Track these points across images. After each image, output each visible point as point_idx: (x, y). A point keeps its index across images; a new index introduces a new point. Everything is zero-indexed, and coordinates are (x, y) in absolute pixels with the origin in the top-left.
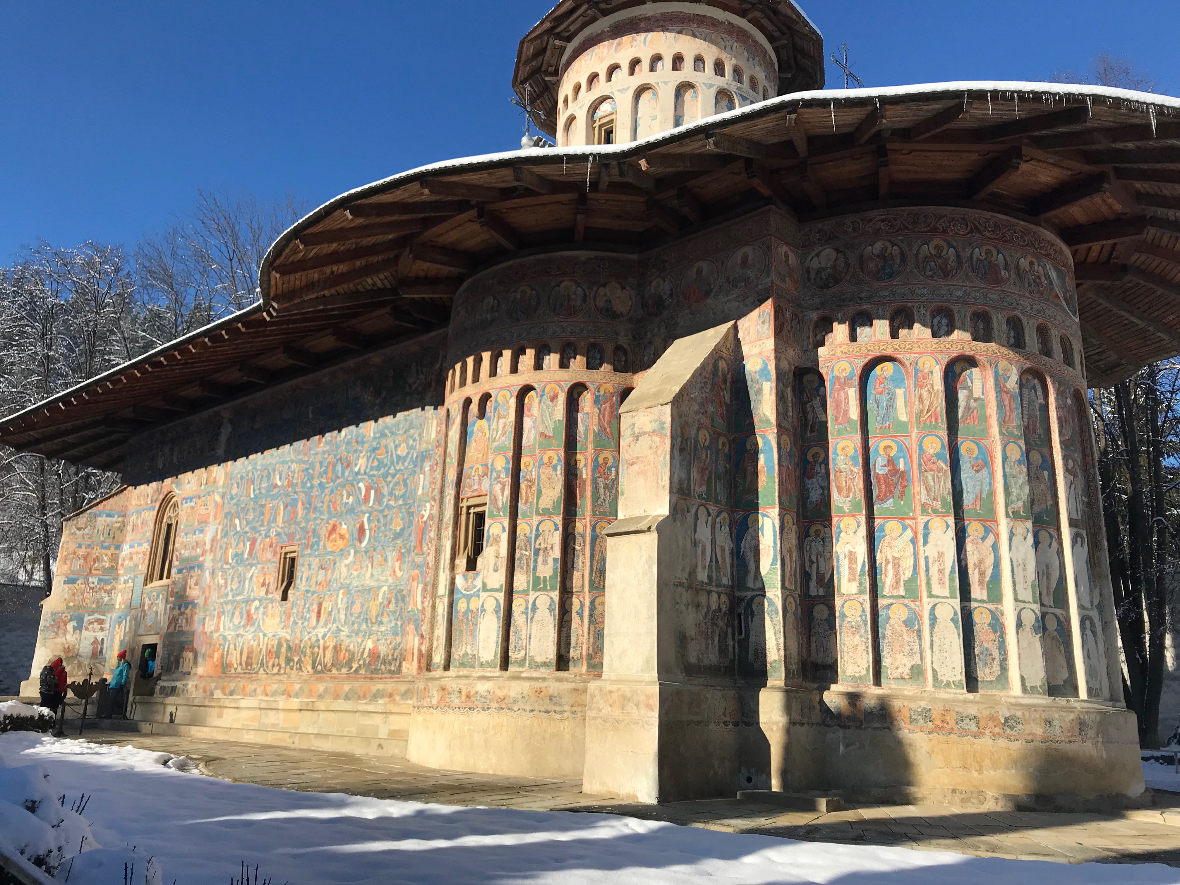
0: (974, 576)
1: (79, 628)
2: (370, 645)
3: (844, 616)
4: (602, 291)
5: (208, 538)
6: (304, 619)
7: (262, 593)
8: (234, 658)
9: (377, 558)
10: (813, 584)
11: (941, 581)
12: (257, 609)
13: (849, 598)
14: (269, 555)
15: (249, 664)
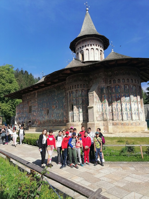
0: (128, 109)
1: (20, 120)
2: (59, 120)
3: (114, 114)
4: (84, 78)
5: (36, 108)
6: (51, 117)
7: (45, 114)
8: (42, 122)
9: (59, 109)
10: (110, 111)
11: (124, 110)
12: (44, 116)
13: (114, 112)
14: (45, 109)
15: (44, 123)
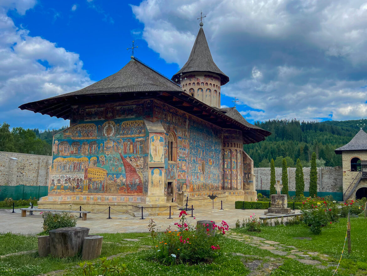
5: (187, 153)
7: (200, 172)
8: (195, 187)
12: (199, 175)
14: (200, 162)
15: (198, 188)
